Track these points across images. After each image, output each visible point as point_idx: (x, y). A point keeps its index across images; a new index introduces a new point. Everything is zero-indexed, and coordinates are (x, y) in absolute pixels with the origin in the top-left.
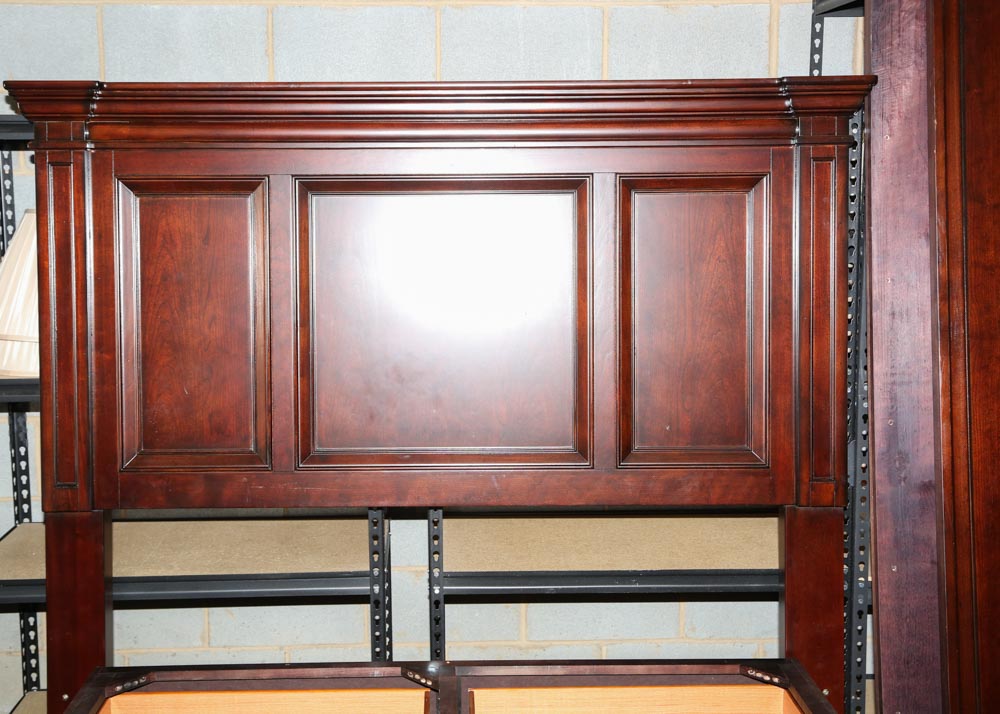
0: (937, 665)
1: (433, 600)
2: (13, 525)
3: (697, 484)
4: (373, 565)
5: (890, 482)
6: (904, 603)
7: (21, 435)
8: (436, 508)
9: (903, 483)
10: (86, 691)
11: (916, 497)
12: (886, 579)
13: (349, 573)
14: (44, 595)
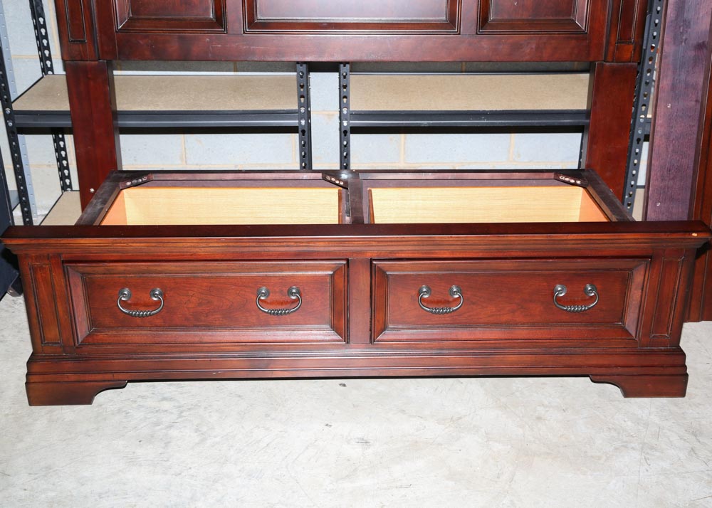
0: (690, 172)
1: (343, 130)
2: (41, 76)
3: (534, 46)
4: (300, 106)
5: (674, 43)
6: (673, 130)
7: (39, 8)
8: (345, 63)
9: (683, 44)
10: (107, 185)
11: (691, 54)
12: (662, 113)
13: (284, 110)
14: (70, 122)
